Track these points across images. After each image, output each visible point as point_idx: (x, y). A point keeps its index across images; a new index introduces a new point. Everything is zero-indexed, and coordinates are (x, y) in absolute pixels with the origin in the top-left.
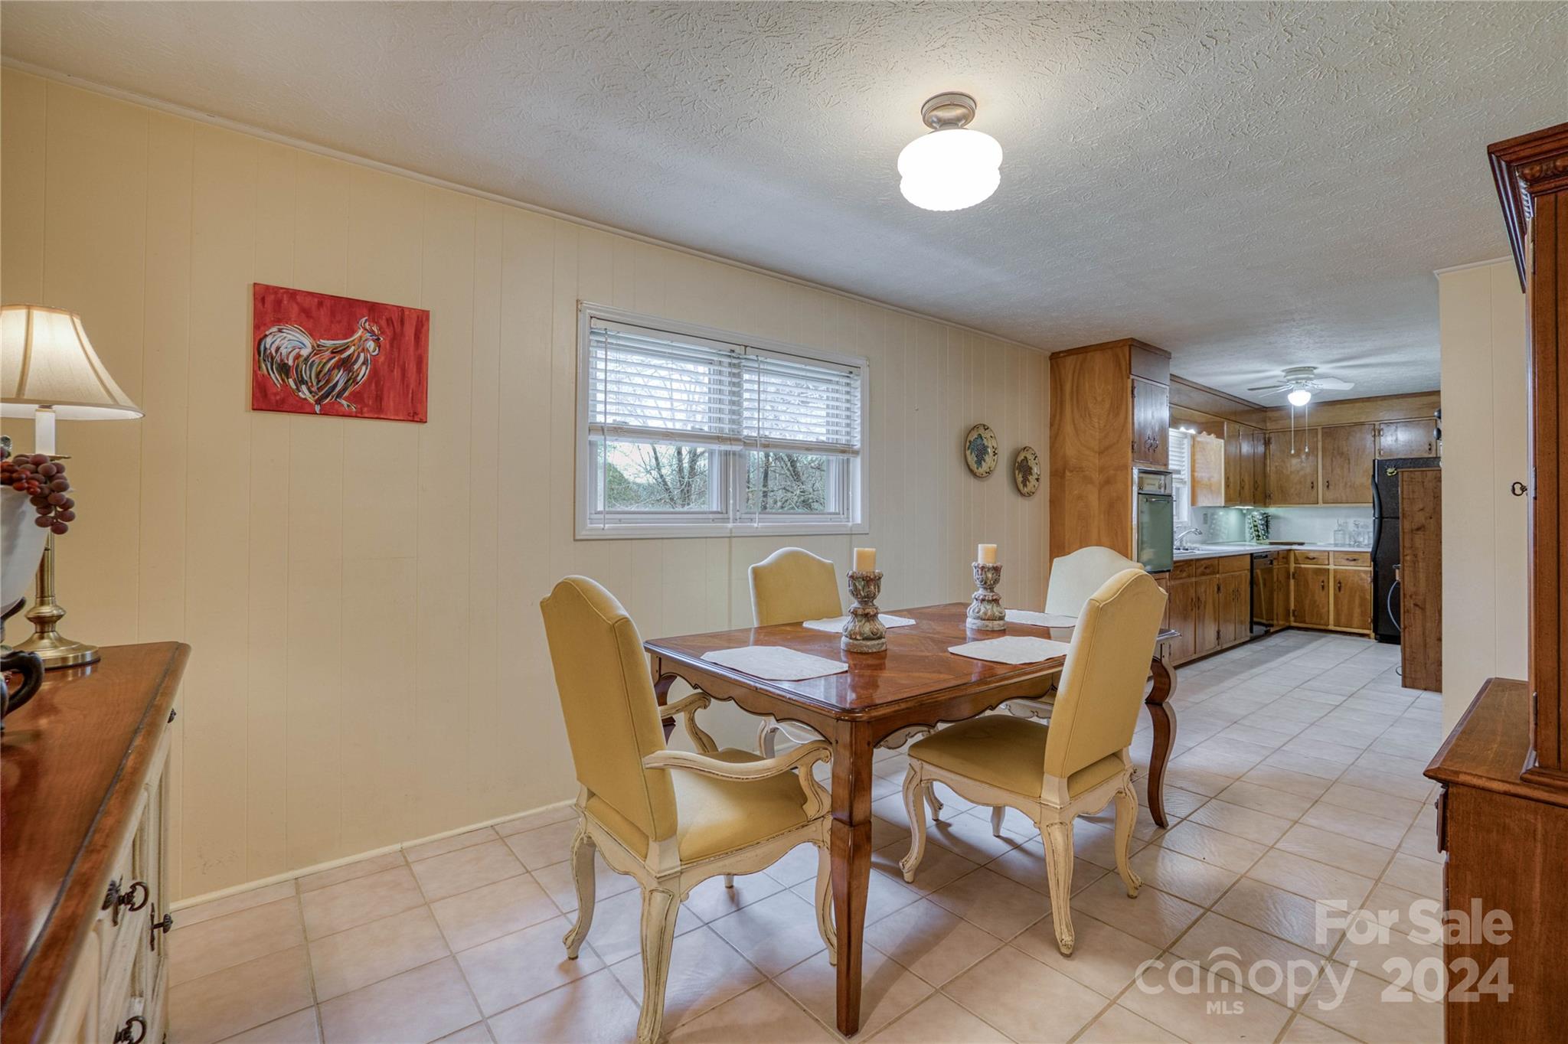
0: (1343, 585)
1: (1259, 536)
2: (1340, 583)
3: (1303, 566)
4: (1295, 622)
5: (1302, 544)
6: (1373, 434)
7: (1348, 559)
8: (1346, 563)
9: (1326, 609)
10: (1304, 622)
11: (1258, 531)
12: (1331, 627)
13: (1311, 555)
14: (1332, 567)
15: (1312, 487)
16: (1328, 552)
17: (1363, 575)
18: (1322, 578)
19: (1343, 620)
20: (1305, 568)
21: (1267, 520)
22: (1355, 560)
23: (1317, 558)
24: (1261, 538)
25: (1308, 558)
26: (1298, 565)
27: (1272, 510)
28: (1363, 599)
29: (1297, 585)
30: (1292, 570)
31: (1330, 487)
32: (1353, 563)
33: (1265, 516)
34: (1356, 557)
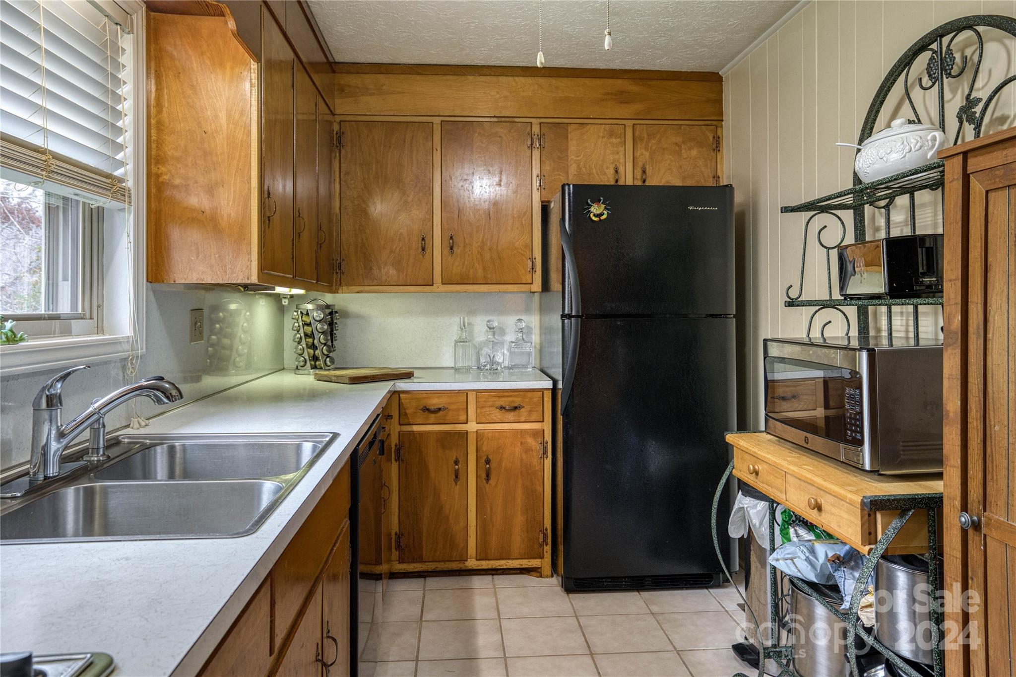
0: (494, 465)
1: (315, 358)
2: (488, 461)
3: (415, 428)
4: (401, 561)
5: (408, 375)
6: (529, 143)
7: (502, 408)
8: (497, 414)
9: (462, 524)
10: (421, 560)
11: (313, 347)
12: (472, 563)
13: (434, 402)
14: (472, 427)
15: (423, 249)
16: (466, 393)
17: (530, 441)
18: (453, 455)
19: (494, 542)
20: (421, 434)
21: (332, 316)
22: (516, 408)
23: (445, 409)
24: (320, 363)
25: (426, 410)
26: (407, 428)
27: (342, 299)
28: (532, 497)
29: (404, 474)
30: (394, 440)
31: (455, 249)
32: (511, 416)
33: (328, 311)
34: (517, 401)
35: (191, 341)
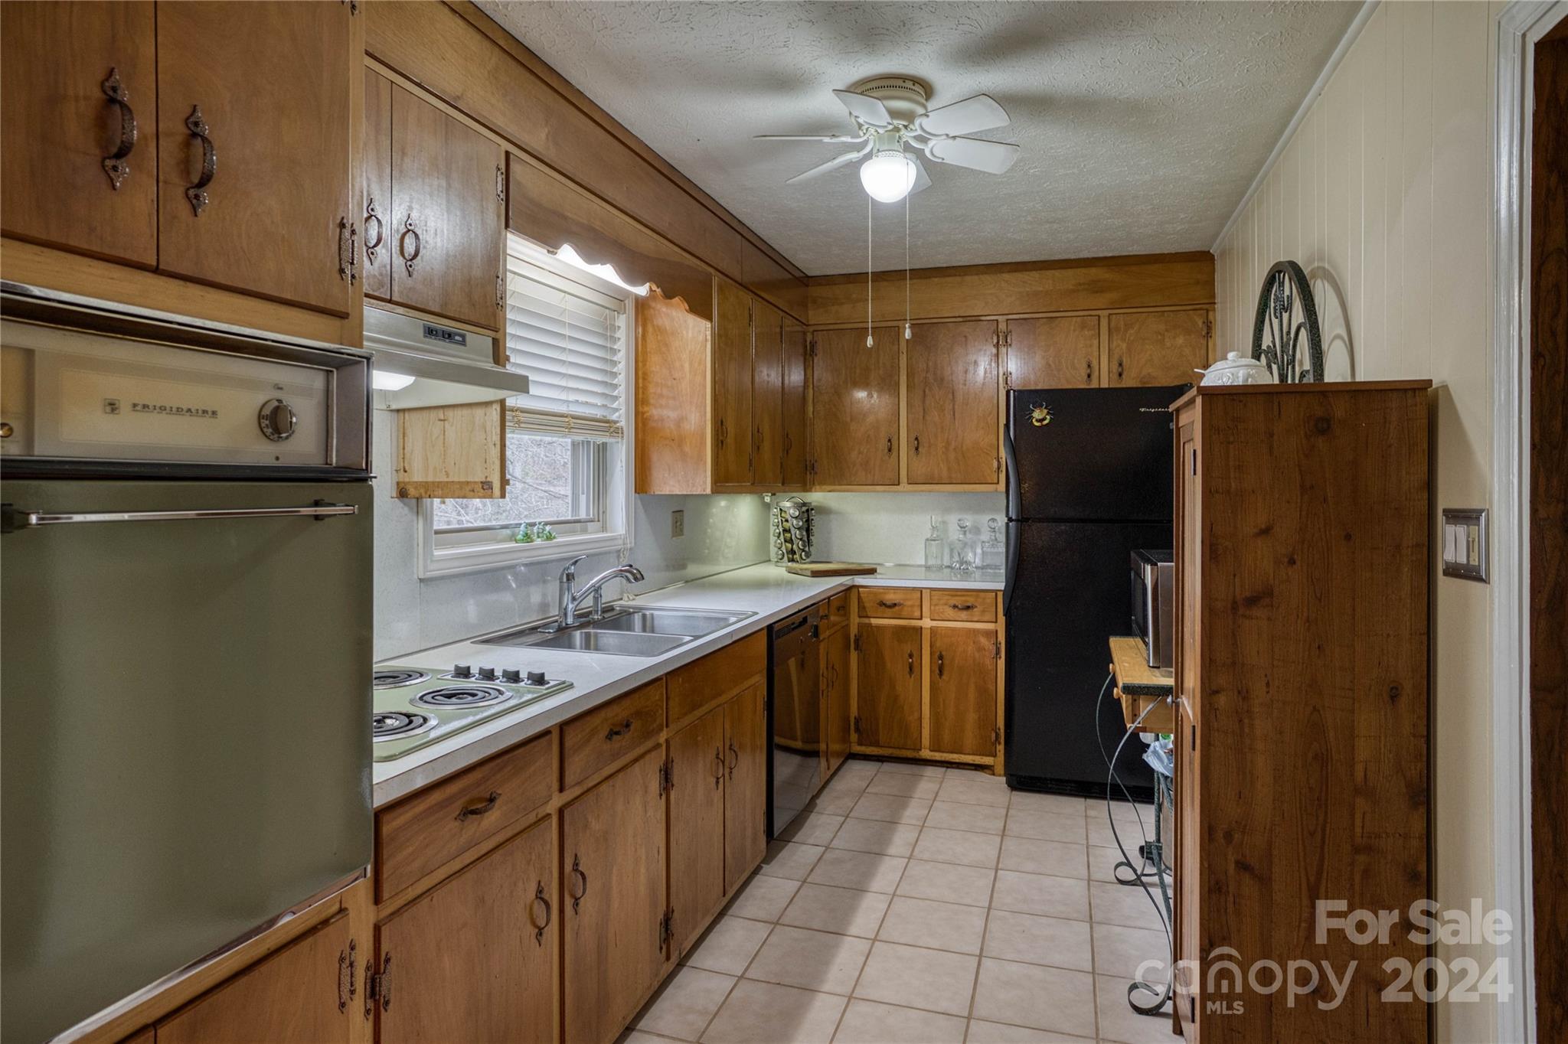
0: (946, 662)
1: (793, 552)
2: (941, 657)
3: (874, 621)
4: (860, 744)
5: (871, 571)
6: (995, 341)
7: (955, 607)
8: (950, 612)
9: (916, 715)
10: (877, 744)
11: (791, 541)
12: (926, 753)
13: (890, 598)
14: (927, 623)
15: (890, 450)
16: (921, 590)
17: (983, 641)
18: (907, 648)
19: (947, 737)
20: (878, 627)
21: (807, 513)
22: (968, 608)
23: (900, 604)
24: (797, 557)
25: (882, 604)
26: (866, 621)
27: (816, 497)
28: (985, 695)
29: (863, 662)
30: (854, 631)
31: (920, 449)
32: (964, 615)
33: (804, 509)
34: (970, 601)
35: (673, 536)
